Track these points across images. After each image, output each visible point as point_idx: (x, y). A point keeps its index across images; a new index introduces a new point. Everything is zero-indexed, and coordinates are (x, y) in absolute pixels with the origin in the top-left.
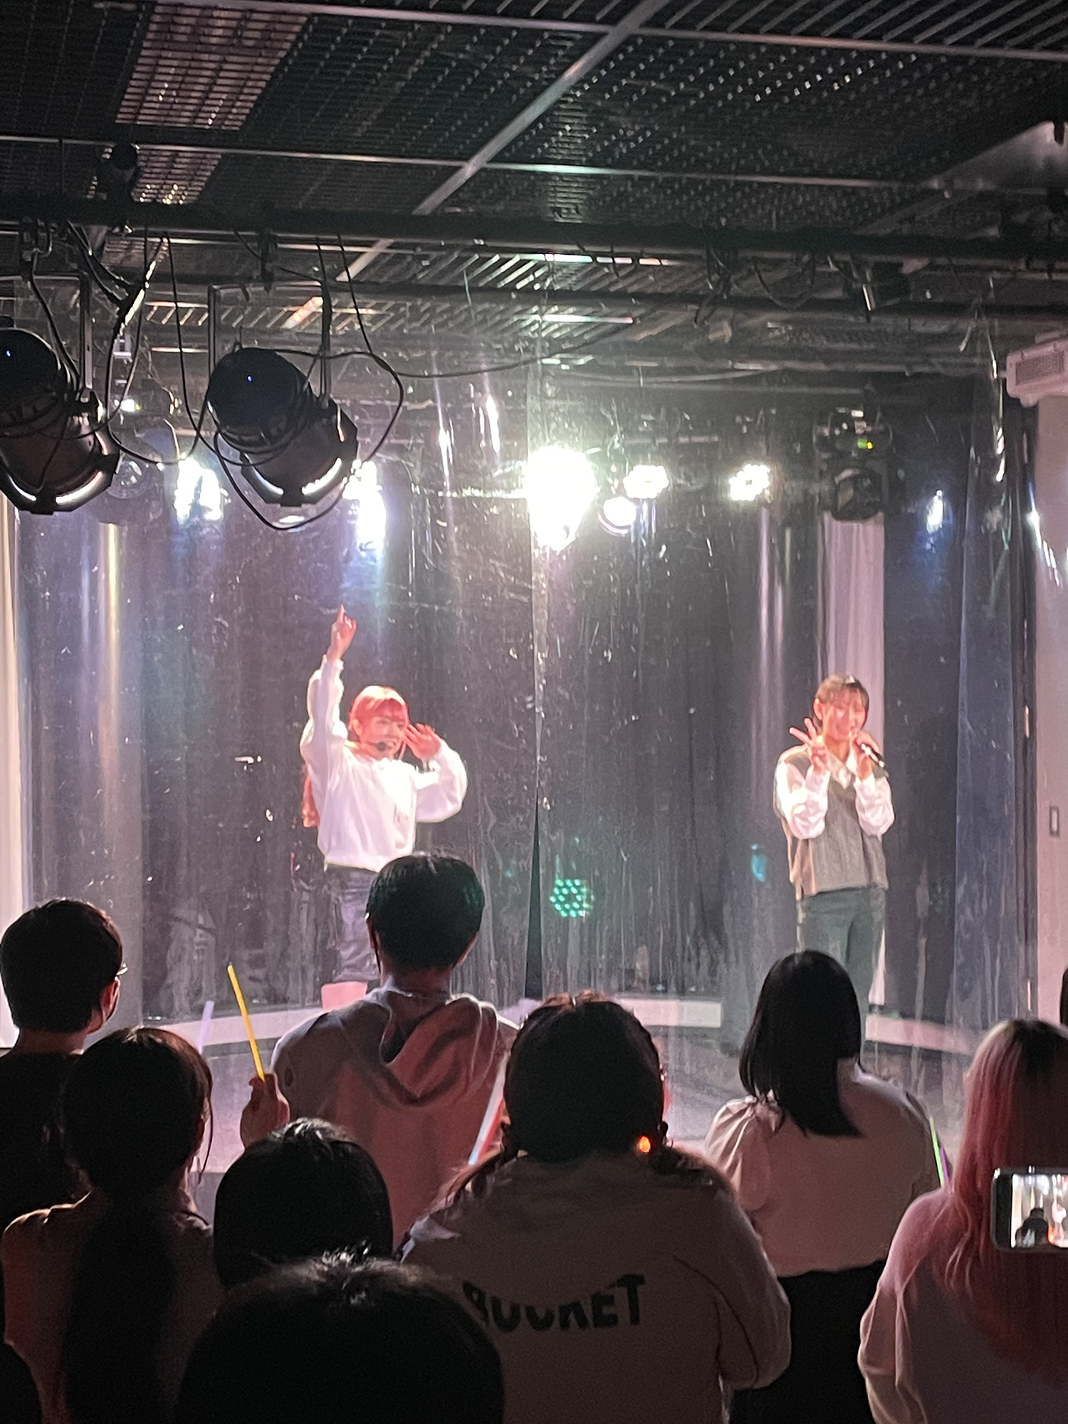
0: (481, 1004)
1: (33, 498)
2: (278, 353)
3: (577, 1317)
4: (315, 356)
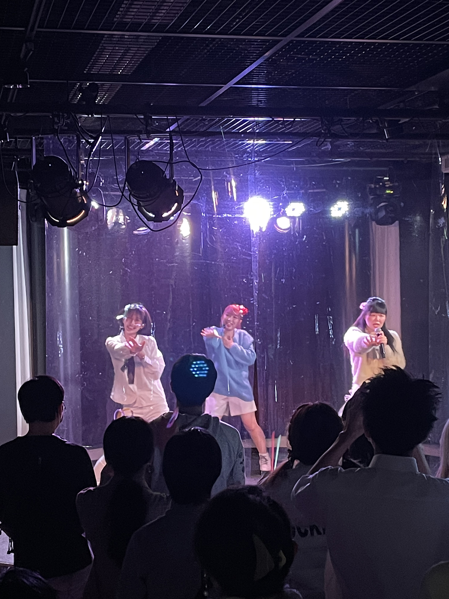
1: (57, 221)
2: (153, 162)
4: (168, 163)
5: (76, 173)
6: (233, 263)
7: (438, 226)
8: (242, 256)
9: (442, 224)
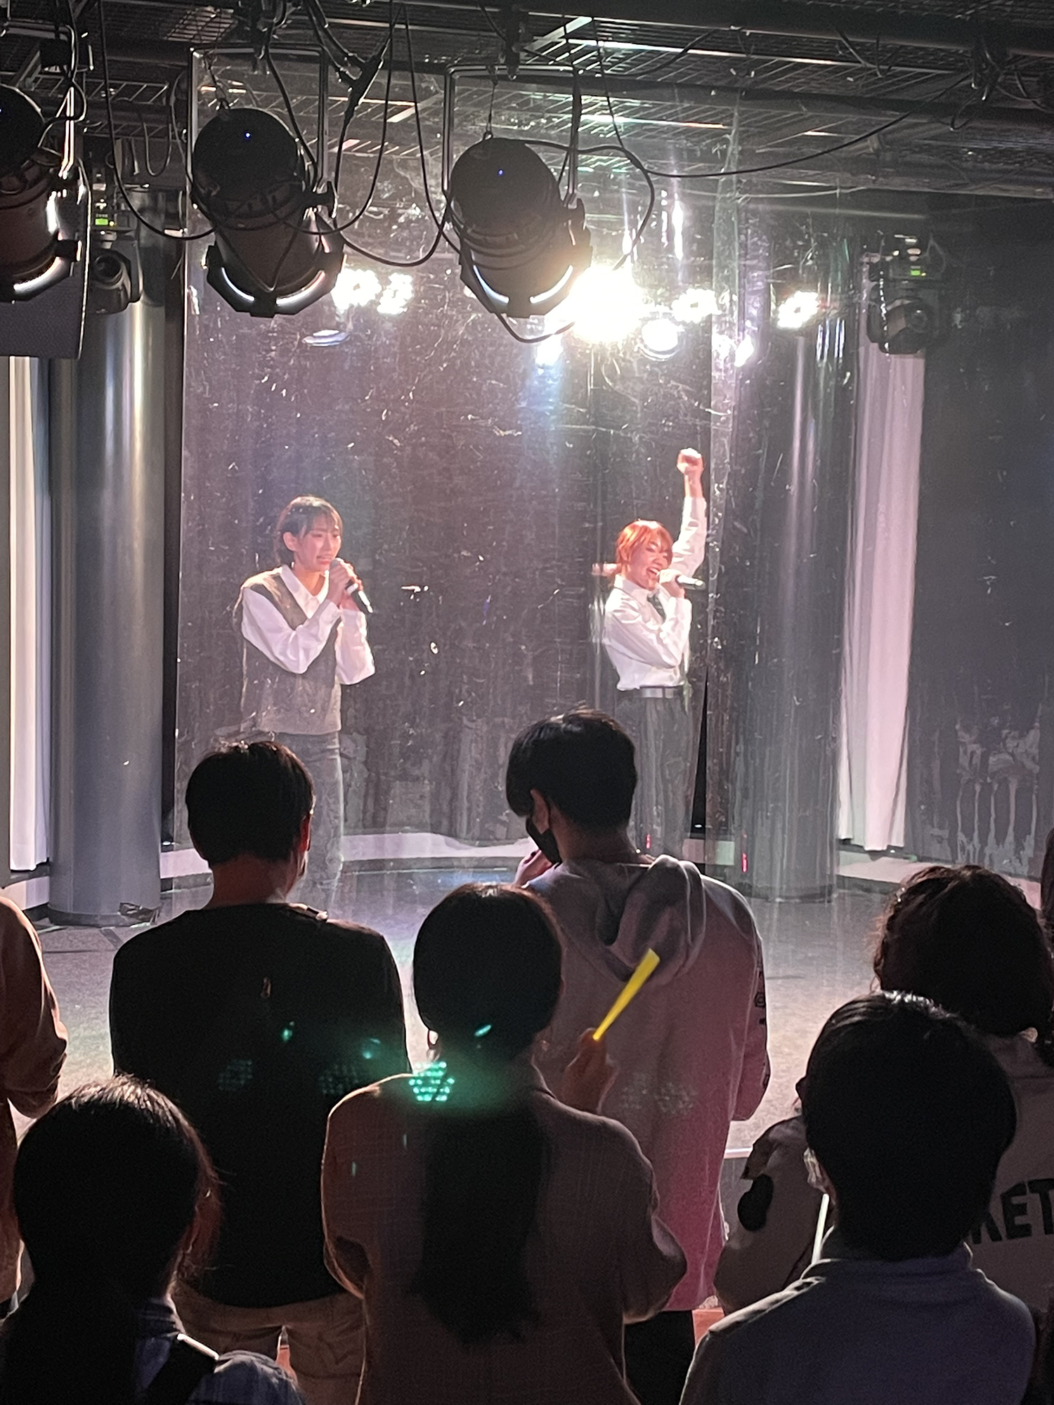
0: (682, 864)
1: (251, 299)
2: (527, 145)
3: (989, 1230)
4: (568, 150)
6: (665, 435)
8: (688, 417)
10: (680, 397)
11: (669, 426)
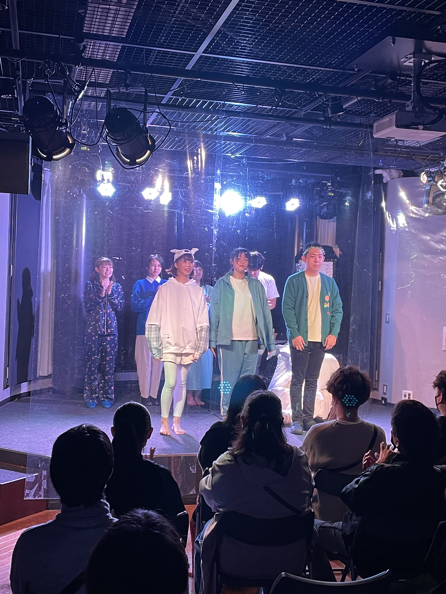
1: (45, 156)
4: (142, 112)
5: (61, 114)
6: (198, 214)
7: (366, 198)
8: (205, 209)
9: (369, 197)
10: (202, 203)
11: (199, 212)
